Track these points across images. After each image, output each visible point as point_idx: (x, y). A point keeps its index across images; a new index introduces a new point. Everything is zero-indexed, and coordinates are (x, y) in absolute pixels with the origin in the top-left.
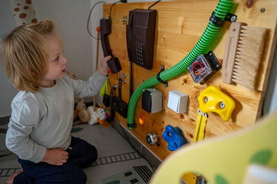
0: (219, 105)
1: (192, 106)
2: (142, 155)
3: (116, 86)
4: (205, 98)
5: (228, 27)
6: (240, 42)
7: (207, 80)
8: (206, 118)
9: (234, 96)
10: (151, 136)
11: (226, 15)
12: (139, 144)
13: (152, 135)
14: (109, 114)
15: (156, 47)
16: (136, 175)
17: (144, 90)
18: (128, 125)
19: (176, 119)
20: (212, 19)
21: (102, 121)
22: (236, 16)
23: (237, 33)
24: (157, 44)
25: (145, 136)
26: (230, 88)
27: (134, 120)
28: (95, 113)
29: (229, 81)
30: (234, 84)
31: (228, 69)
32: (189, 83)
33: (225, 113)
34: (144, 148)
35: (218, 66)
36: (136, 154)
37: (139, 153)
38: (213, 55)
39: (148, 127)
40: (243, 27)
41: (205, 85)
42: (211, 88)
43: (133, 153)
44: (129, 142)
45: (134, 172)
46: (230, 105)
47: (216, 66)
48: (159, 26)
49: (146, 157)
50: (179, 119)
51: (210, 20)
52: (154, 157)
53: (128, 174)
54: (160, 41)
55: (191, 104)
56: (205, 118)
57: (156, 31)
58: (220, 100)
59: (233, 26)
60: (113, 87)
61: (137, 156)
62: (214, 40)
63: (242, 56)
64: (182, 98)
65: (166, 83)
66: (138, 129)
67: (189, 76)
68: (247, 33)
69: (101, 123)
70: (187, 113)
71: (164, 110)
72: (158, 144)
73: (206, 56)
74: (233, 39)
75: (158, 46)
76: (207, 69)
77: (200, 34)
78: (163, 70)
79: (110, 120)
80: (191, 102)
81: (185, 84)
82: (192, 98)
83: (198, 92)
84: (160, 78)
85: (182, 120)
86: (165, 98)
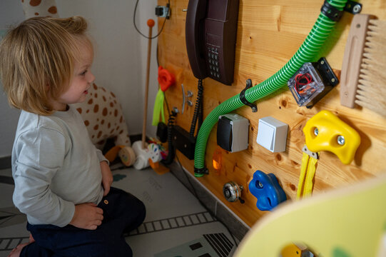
0: (336, 140)
1: (295, 142)
2: (216, 217)
3: (177, 111)
4: (315, 129)
5: (349, 22)
6: (367, 44)
7: (318, 102)
8: (316, 160)
9: (358, 126)
10: (231, 188)
11: (346, 4)
12: (213, 200)
13: (233, 185)
14: (167, 153)
15: (239, 51)
16: (207, 248)
17: (220, 117)
18: (196, 171)
19: (270, 161)
20: (325, 9)
21: (155, 163)
22: (361, 5)
23: (362, 30)
24: (240, 46)
25: (222, 188)
26: (352, 114)
27: (205, 163)
28: (144, 151)
29: (350, 104)
30: (359, 108)
31: (349, 85)
32: (290, 107)
33: (344, 153)
34: (219, 205)
35: (333, 80)
36: (208, 215)
37: (212, 214)
38: (326, 63)
39: (226, 174)
40: (371, 21)
41: (314, 109)
42: (324, 113)
43: (203, 213)
44: (197, 196)
45: (204, 242)
46: (352, 139)
47: (330, 80)
48: (243, 19)
49: (223, 220)
50: (275, 161)
51: (322, 10)
52: (235, 220)
53: (196, 246)
54: (245, 41)
55: (293, 139)
56: (314, 160)
57: (239, 27)
58: (338, 132)
59: (356, 19)
60: (172, 112)
61: (210, 218)
62: (328, 41)
63: (370, 66)
64: (278, 129)
65: (254, 105)
66: (210, 177)
67: (290, 96)
68: (377, 31)
69: (153, 166)
70: (286, 152)
71: (252, 148)
72: (242, 200)
73: (315, 65)
74: (356, 40)
75: (242, 50)
76: (317, 85)
77: (307, 32)
78: (249, 86)
79: (167, 162)
80: (293, 135)
81: (282, 108)
82: (293, 128)
83: (303, 120)
84: (245, 99)
85: (279, 163)
86: (252, 129)
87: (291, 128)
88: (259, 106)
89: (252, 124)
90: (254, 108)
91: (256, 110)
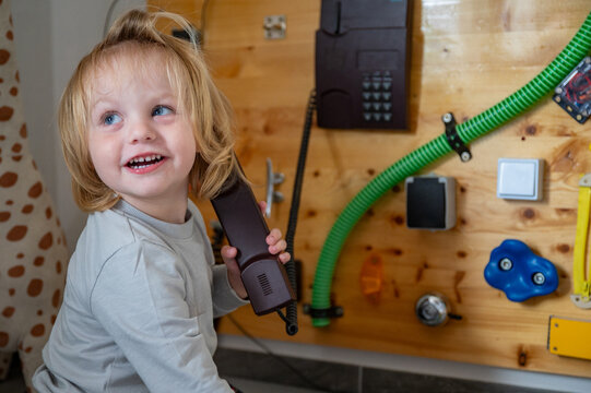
1: (560, 179)
10: (432, 301)
17: (410, 180)
39: (397, 294)
52: (419, 377)
55: (554, 175)
64: (540, 161)
71: (464, 222)
80: (555, 170)
81: (529, 138)
82: (555, 161)
83: (572, 144)
84: (458, 139)
85: (529, 223)
86: (463, 190)
87: (550, 161)
88: (475, 149)
89: (461, 182)
90: (465, 155)
91: (471, 157)
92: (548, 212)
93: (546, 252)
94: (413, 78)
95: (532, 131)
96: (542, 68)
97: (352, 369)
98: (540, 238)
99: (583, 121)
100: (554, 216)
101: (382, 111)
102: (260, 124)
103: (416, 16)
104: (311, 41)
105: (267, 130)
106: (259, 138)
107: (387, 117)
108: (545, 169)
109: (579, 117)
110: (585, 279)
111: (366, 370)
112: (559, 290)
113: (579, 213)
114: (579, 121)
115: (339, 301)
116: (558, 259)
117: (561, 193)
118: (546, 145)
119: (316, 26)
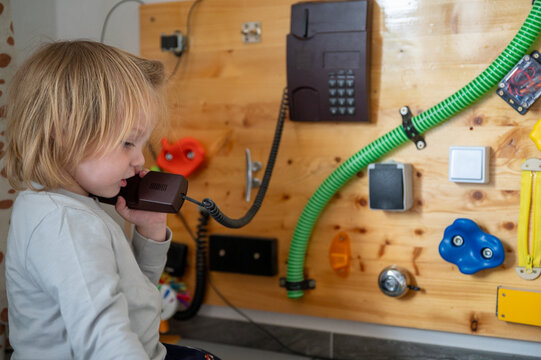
1: (504, 164)
15: (379, 73)
17: (372, 166)
65: (419, 140)
71: (420, 203)
80: (500, 157)
81: (476, 128)
82: (500, 148)
83: (514, 132)
84: (413, 130)
85: (478, 203)
86: (419, 175)
87: (495, 148)
89: (418, 168)
90: (420, 143)
91: (425, 145)
92: (494, 193)
93: (493, 230)
94: (373, 75)
95: (479, 121)
96: (486, 66)
97: (324, 336)
98: (488, 217)
99: (524, 112)
100: (500, 197)
101: (346, 105)
102: (240, 118)
103: (375, 21)
104: (283, 44)
105: (246, 124)
106: (239, 130)
107: (351, 111)
108: (491, 156)
109: (520, 109)
110: (529, 253)
111: (336, 336)
112: (505, 263)
113: (522, 194)
114: (520, 112)
115: (312, 274)
116: (504, 235)
117: (505, 177)
118: (491, 134)
119: (288, 31)
